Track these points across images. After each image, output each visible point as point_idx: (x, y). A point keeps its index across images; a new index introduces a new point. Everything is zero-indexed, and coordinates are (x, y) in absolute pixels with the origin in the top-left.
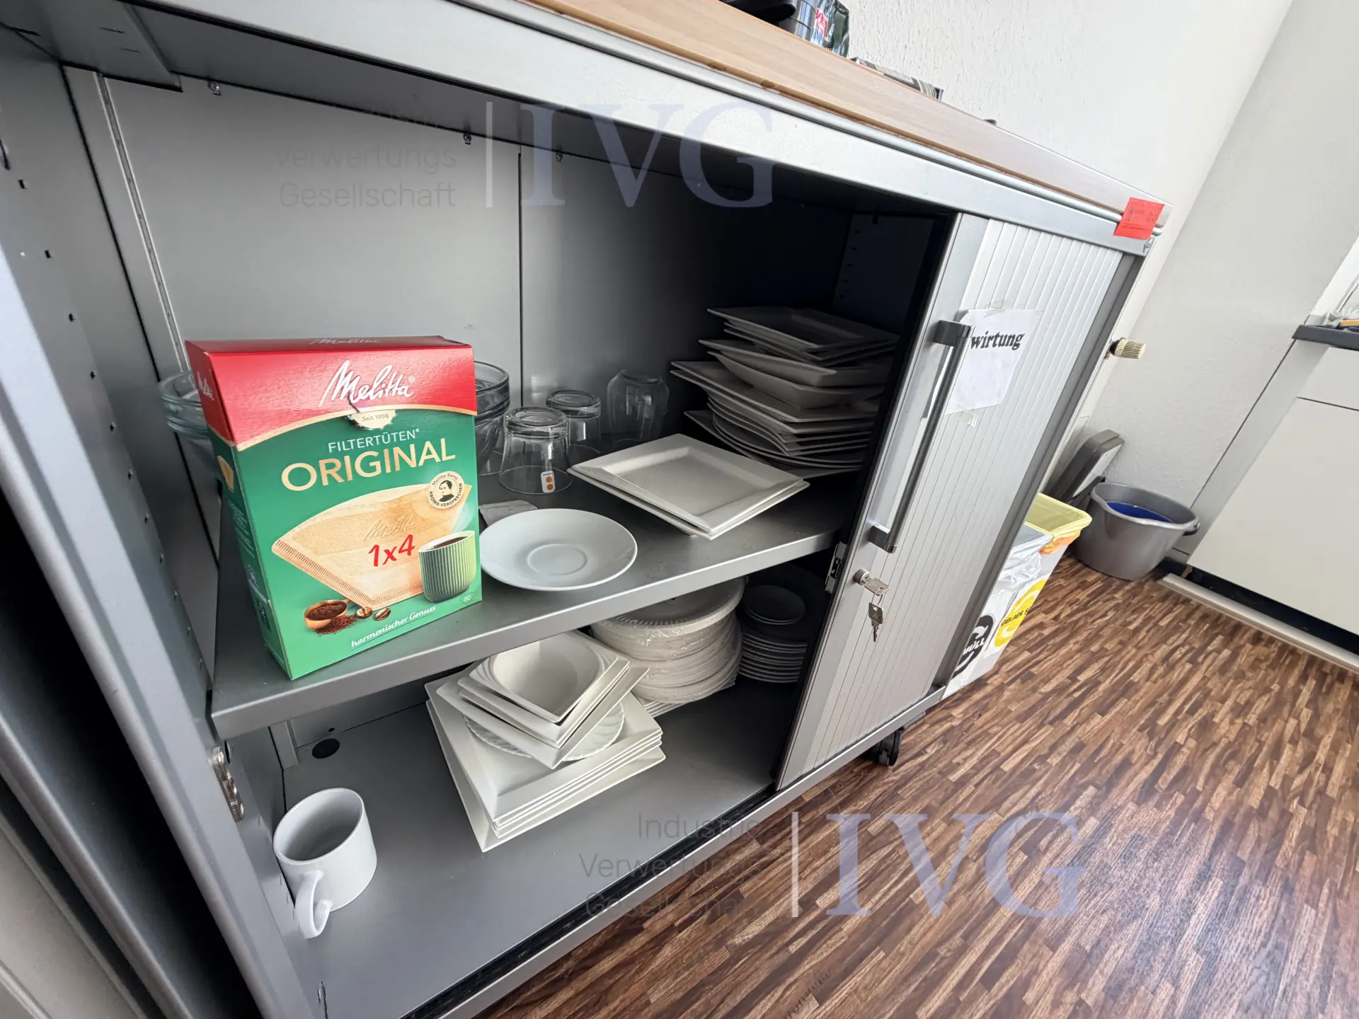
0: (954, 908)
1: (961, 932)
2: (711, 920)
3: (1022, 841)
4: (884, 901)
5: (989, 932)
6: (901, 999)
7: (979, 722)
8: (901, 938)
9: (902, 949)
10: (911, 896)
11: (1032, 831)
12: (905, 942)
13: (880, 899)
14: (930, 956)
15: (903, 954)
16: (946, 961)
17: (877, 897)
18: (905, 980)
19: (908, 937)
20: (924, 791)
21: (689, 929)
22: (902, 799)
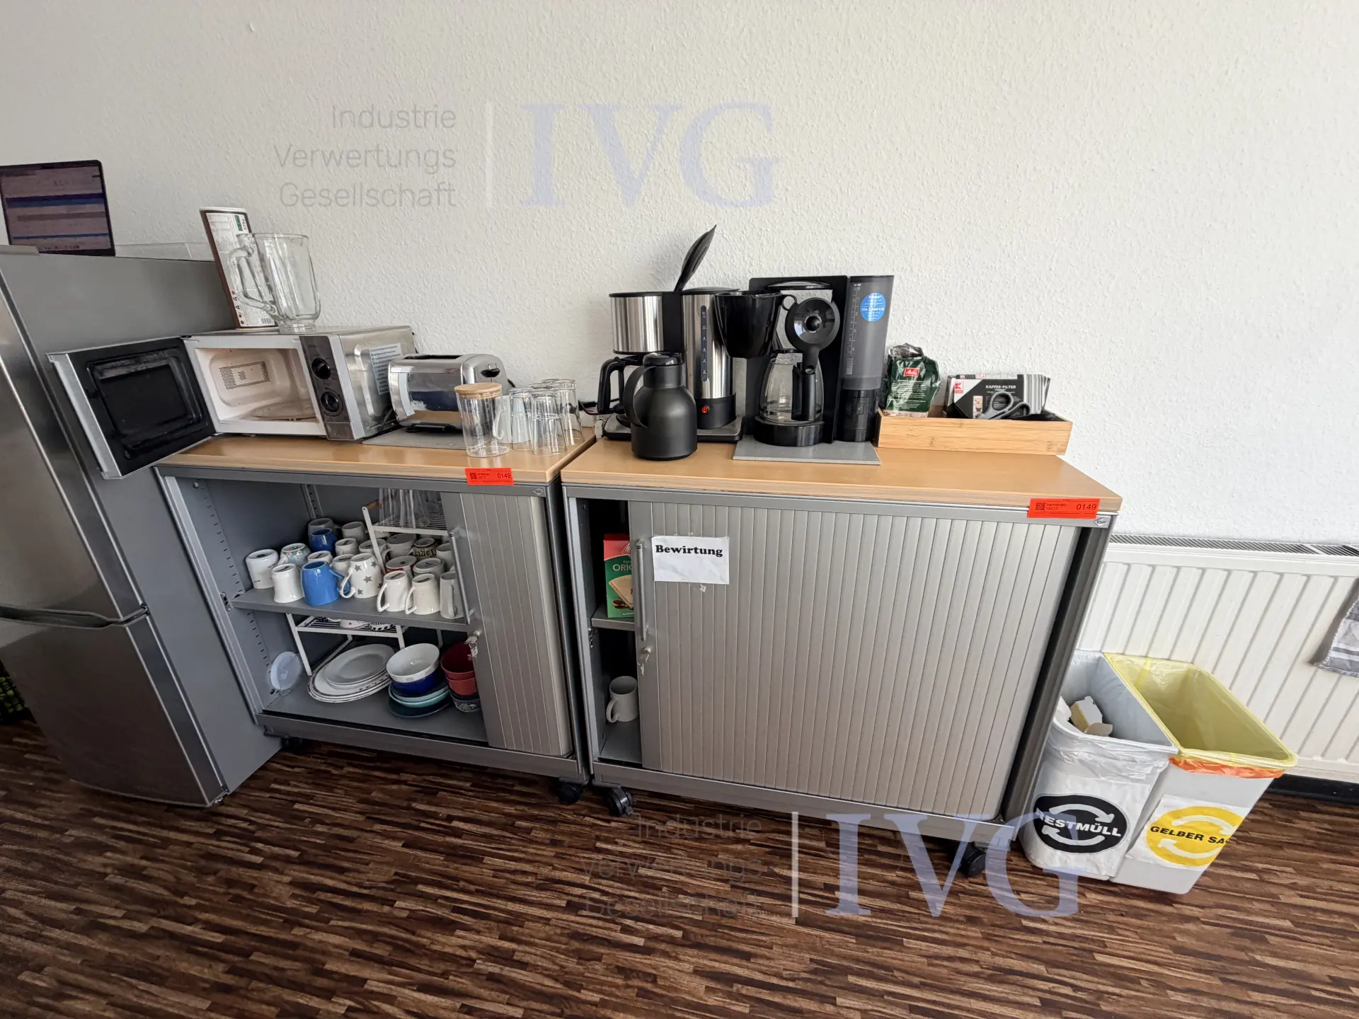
0: (931, 968)
1: (923, 980)
2: (769, 853)
3: (1048, 996)
4: (882, 925)
5: (945, 997)
6: (845, 963)
7: (1111, 917)
8: (874, 946)
9: (870, 950)
10: (905, 940)
11: (1070, 1001)
12: (875, 950)
13: (880, 923)
14: (888, 968)
15: (868, 952)
16: (894, 979)
17: (879, 921)
18: (857, 960)
19: (880, 950)
20: (985, 909)
21: (755, 847)
22: (959, 899)
